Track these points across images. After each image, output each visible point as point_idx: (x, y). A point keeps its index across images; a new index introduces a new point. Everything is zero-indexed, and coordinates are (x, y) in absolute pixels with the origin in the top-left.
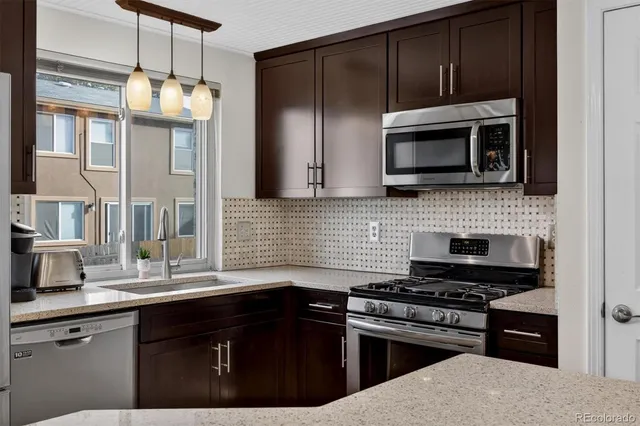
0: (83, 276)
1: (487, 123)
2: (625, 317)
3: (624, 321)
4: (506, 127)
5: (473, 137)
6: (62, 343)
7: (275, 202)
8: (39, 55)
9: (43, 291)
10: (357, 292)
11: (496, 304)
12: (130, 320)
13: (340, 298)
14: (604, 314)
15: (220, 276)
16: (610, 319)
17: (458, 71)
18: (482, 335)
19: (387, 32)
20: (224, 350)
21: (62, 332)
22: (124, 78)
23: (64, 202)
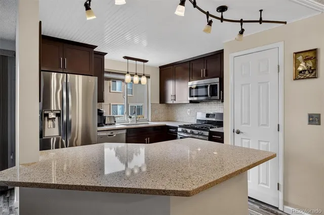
0: (115, 122)
1: (212, 84)
2: (238, 132)
3: (238, 133)
4: (217, 85)
5: (209, 88)
6: (109, 136)
7: (165, 104)
8: (105, 70)
9: (106, 125)
10: (180, 126)
11: (211, 130)
12: (125, 132)
13: (176, 128)
14: (234, 132)
15: (149, 123)
16: (235, 133)
17: (206, 71)
18: (207, 137)
19: (190, 61)
20: (147, 140)
21: (109, 133)
22: (125, 74)
23: (119, 105)
